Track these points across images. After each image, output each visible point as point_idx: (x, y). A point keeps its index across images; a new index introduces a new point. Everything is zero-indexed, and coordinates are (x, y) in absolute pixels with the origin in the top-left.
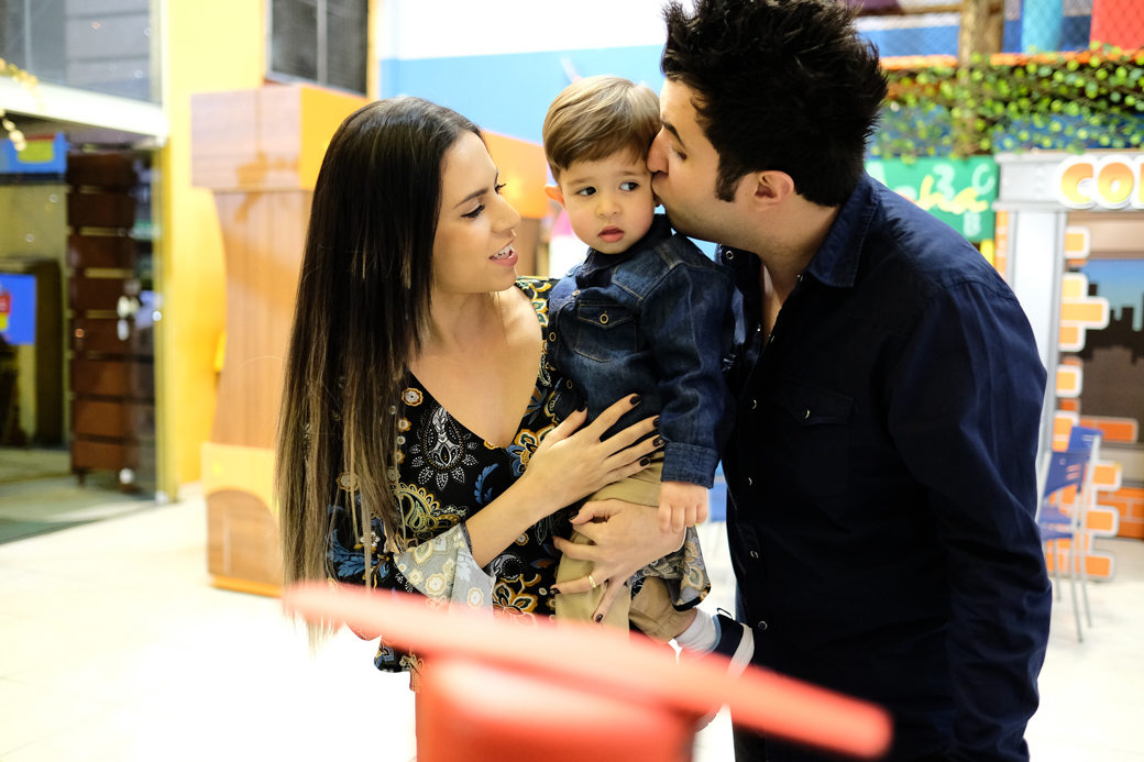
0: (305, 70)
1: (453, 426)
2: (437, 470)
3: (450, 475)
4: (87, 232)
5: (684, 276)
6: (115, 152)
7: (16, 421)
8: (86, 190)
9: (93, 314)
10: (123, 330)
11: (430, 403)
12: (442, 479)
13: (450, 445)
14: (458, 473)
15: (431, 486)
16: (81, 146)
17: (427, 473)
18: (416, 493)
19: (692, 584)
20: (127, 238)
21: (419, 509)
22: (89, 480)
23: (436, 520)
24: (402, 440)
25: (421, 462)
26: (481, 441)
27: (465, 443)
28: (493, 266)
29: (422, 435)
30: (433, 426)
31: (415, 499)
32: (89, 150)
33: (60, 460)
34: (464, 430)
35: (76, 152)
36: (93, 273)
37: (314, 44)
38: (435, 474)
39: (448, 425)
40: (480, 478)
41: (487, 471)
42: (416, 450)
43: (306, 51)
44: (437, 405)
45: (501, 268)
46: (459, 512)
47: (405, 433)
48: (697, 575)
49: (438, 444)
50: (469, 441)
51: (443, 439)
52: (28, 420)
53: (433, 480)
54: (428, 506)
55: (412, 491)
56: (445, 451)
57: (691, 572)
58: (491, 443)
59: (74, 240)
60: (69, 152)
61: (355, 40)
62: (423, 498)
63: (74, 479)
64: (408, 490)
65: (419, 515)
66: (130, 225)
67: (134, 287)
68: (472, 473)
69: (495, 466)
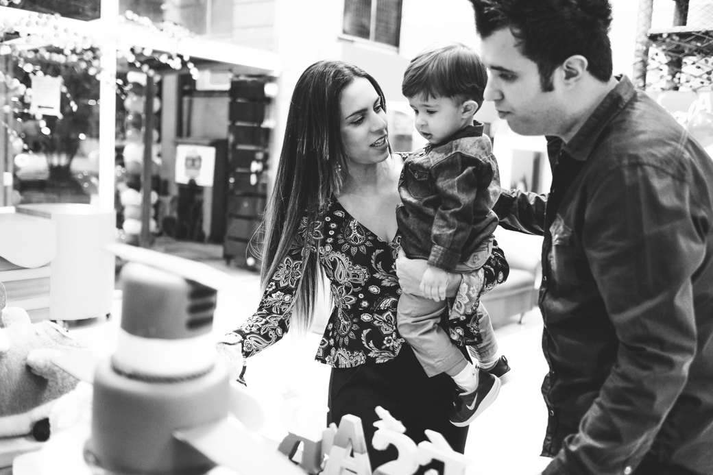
0: (363, 32)
1: (360, 228)
2: (352, 245)
3: (358, 248)
4: (239, 124)
5: (457, 160)
6: (255, 79)
7: (201, 228)
8: (239, 100)
9: (239, 170)
10: (253, 179)
11: (349, 217)
12: (354, 250)
13: (359, 235)
14: (362, 248)
15: (348, 253)
16: (237, 76)
17: (346, 246)
18: (340, 257)
19: (457, 310)
20: (259, 127)
21: (341, 266)
22: (233, 262)
23: (350, 273)
24: (331, 233)
25: (343, 241)
26: (376, 237)
27: (367, 236)
28: (372, 151)
29: (343, 230)
30: (349, 227)
31: (339, 260)
32: (242, 78)
33: (218, 250)
34: (367, 230)
35: (236, 79)
36: (241, 147)
37: (369, 17)
38: (350, 247)
39: (358, 227)
40: (374, 254)
41: (378, 251)
42: (340, 236)
43: (365, 21)
44: (352, 219)
45: (376, 151)
46: (363, 270)
47: (334, 230)
48: (461, 306)
49: (352, 235)
50: (369, 236)
51: (355, 233)
52: (207, 228)
53: (349, 250)
54: (346, 264)
55: (337, 255)
56: (356, 238)
57: (458, 303)
58: (381, 238)
59: (232, 128)
60: (232, 79)
61: (394, 14)
62: (343, 259)
63: (224, 262)
64: (336, 255)
65: (341, 269)
66: (261, 121)
67: (260, 156)
68: (370, 251)
69: (382, 250)
